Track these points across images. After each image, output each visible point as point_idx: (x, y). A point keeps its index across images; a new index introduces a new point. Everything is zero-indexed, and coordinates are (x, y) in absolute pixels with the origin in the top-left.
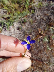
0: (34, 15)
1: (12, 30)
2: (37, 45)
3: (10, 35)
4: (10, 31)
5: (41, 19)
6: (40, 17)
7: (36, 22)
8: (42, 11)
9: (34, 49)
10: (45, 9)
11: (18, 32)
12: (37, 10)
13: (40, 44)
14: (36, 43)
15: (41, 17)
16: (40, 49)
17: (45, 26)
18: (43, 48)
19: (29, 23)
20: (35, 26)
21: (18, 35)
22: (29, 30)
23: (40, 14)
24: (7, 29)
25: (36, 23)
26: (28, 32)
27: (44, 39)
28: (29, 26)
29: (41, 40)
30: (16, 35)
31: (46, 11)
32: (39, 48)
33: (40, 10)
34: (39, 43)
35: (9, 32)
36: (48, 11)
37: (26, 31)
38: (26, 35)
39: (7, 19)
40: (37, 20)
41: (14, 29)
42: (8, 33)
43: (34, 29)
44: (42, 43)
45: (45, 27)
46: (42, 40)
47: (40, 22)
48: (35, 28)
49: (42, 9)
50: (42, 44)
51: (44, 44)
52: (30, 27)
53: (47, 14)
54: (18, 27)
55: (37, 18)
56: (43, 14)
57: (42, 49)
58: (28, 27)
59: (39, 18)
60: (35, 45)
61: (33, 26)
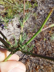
0: (37, 10)
1: (12, 29)
2: (44, 45)
3: (9, 34)
4: (9, 30)
5: (46, 14)
6: (43, 11)
7: (39, 17)
8: (46, 5)
9: (40, 51)
10: (49, 2)
11: (18, 31)
12: (39, 4)
13: (47, 44)
14: (42, 43)
15: (45, 11)
16: (47, 50)
17: (52, 21)
18: (51, 48)
19: (31, 19)
20: (39, 22)
21: (18, 34)
22: (32, 27)
23: (44, 8)
24: (4, 28)
25: (40, 19)
26: (31, 30)
27: (51, 38)
28: (31, 22)
29: (47, 39)
30: (16, 34)
31: (50, 4)
32: (46, 48)
33: (44, 3)
34: (46, 42)
35: (7, 31)
36: (52, 4)
37: (29, 29)
38: (29, 34)
39: (4, 16)
40: (41, 15)
41: (14, 28)
42: (6, 33)
43: (37, 26)
44: (49, 42)
45: (50, 23)
46: (49, 39)
47: (45, 17)
48: (38, 24)
49: (45, 3)
50: (49, 44)
51: (52, 44)
52: (33, 23)
53: (52, 8)
54: (18, 25)
55: (41, 13)
56: (47, 8)
57: (50, 50)
58: (31, 24)
59: (43, 13)
60: (41, 46)
61: (36, 22)
